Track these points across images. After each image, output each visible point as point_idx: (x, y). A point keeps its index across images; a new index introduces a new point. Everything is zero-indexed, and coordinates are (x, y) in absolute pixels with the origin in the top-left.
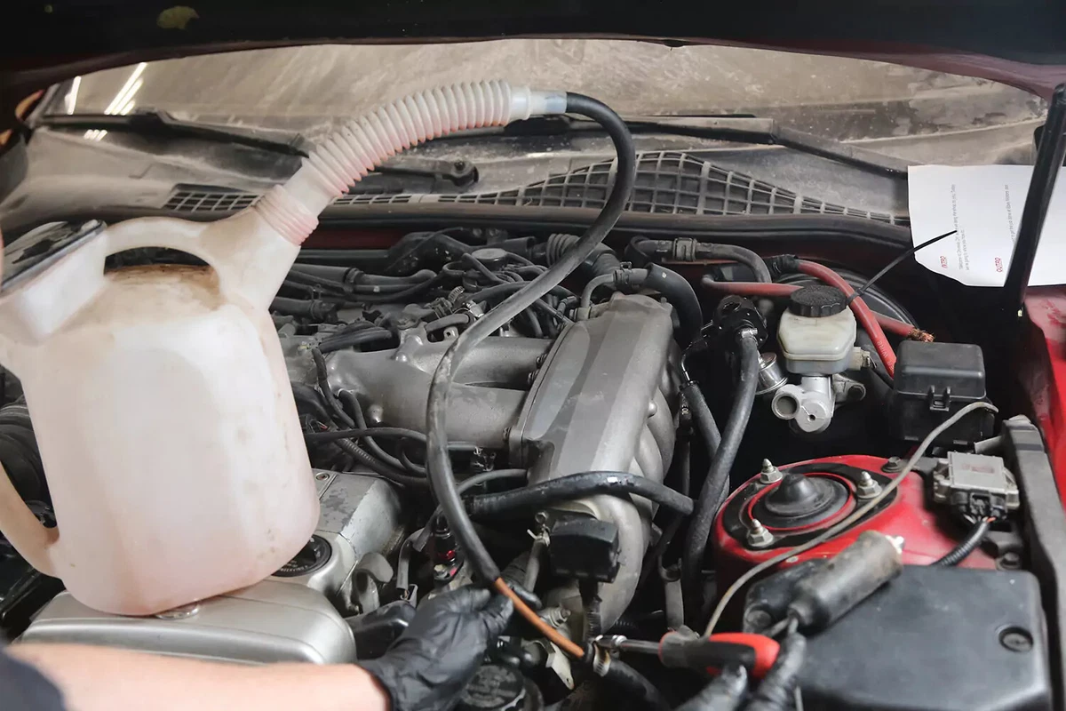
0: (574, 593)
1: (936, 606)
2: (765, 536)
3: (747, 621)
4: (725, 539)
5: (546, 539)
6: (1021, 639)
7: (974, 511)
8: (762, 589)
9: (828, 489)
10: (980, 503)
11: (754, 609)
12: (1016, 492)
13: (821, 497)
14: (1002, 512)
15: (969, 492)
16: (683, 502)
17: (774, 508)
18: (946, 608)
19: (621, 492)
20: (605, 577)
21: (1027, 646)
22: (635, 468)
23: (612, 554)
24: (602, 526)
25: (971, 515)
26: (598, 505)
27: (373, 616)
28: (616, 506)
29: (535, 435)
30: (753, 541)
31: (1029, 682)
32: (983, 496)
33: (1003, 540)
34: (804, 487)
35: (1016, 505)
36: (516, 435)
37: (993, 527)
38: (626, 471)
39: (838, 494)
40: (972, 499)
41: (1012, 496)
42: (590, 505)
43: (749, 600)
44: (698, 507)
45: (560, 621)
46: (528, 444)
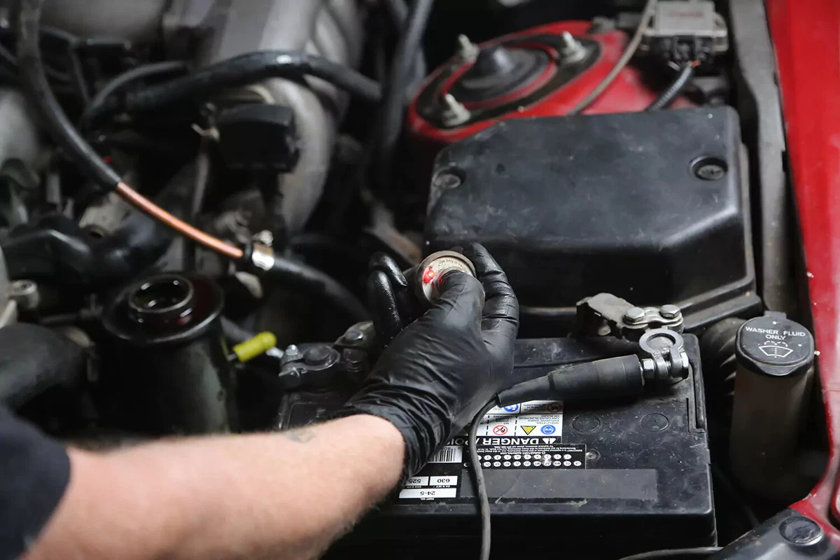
0: (254, 195)
1: (631, 149)
2: (459, 112)
3: (435, 185)
4: (418, 123)
5: (214, 133)
6: (715, 168)
7: (678, 56)
8: (450, 153)
9: (528, 58)
10: (685, 48)
11: (440, 175)
12: (723, 33)
13: (519, 66)
14: (707, 54)
15: (671, 38)
16: (371, 88)
17: (471, 84)
18: (641, 149)
19: (295, 74)
20: (284, 166)
21: (722, 174)
22: (311, 49)
23: (288, 139)
24: (275, 109)
25: (675, 61)
26: (270, 89)
27: (21, 229)
28: (291, 92)
29: (194, 20)
30: (447, 119)
31: (722, 206)
32: (688, 40)
33: (708, 85)
34: (501, 58)
35: (723, 48)
36: (171, 22)
37: (698, 72)
38: (300, 50)
39: (539, 63)
40: (676, 45)
41: (719, 40)
42: (261, 90)
43: (437, 166)
44: (387, 91)
45: (239, 224)
46: (184, 32)
